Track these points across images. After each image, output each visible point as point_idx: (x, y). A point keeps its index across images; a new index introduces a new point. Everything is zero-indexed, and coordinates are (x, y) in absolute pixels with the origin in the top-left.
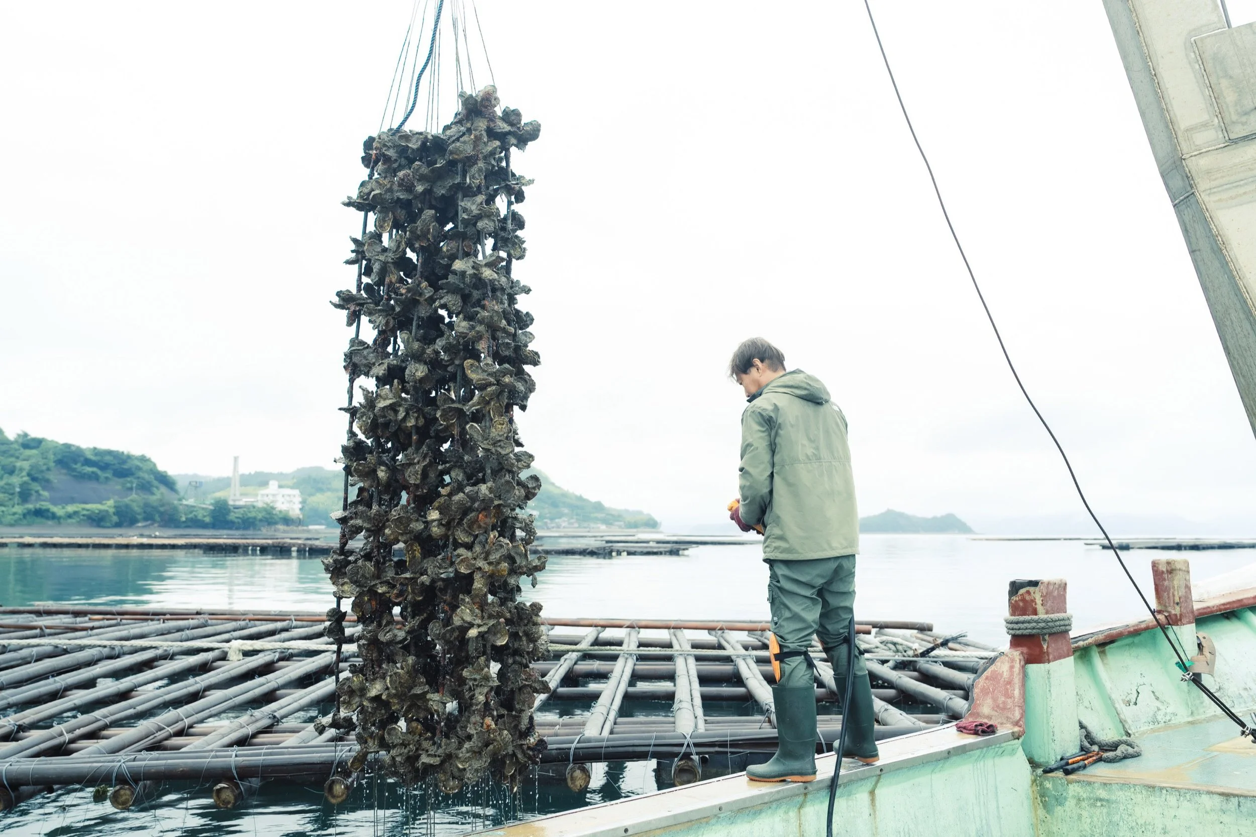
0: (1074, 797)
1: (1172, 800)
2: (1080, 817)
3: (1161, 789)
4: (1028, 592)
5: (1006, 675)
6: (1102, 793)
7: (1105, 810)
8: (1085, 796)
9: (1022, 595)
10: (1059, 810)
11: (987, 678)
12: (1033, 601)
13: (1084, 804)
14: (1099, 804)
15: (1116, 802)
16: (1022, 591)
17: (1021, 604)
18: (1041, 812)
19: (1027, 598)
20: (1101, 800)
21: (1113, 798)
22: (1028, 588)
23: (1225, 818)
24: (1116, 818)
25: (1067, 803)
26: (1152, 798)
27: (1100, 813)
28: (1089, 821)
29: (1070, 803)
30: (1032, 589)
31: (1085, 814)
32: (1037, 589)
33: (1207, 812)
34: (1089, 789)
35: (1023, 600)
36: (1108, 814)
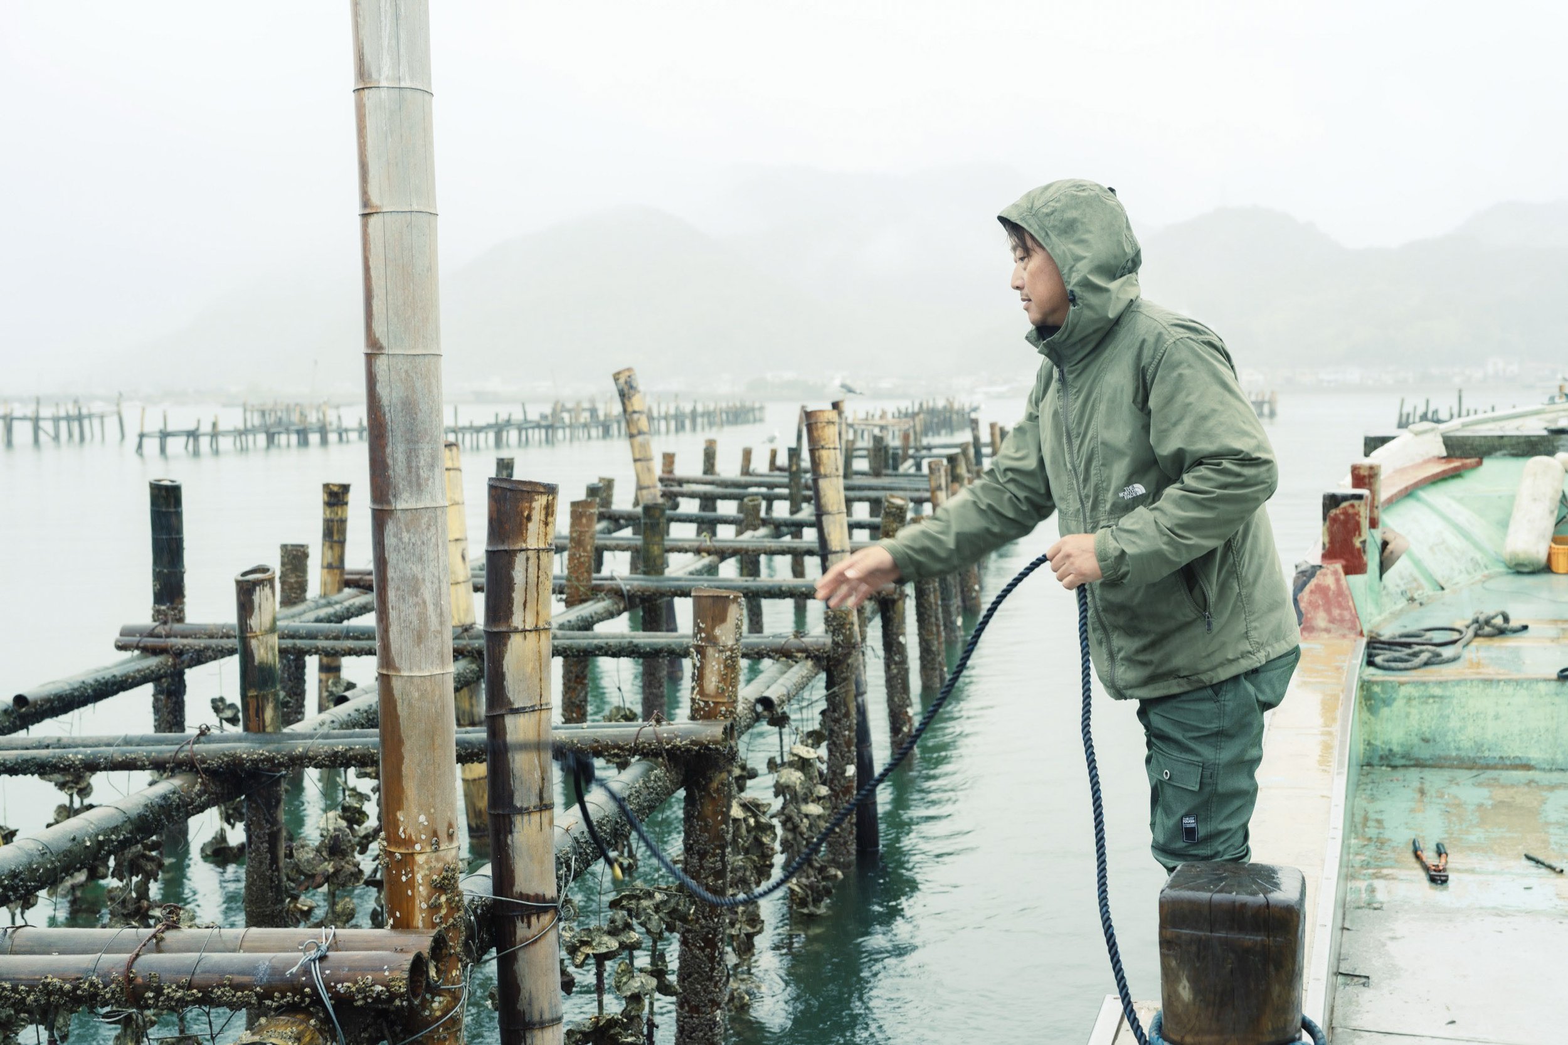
0: (1404, 697)
1: (1509, 690)
2: (1408, 715)
3: (1499, 681)
4: (1352, 506)
5: (1333, 586)
6: (1437, 691)
7: (1436, 706)
8: (1417, 695)
9: (1345, 508)
10: (1385, 712)
11: (1312, 592)
12: (1358, 514)
13: (1414, 703)
14: (1431, 701)
15: (1450, 697)
16: (1345, 504)
17: (1342, 517)
18: (1366, 715)
19: (1351, 511)
20: (1434, 697)
21: (1448, 693)
22: (1352, 502)
23: (1557, 700)
24: (1447, 712)
25: (1395, 704)
26: (1488, 690)
27: (1432, 709)
28: (1417, 717)
29: (1399, 704)
30: (1356, 502)
31: (1414, 711)
32: (1363, 502)
33: (1541, 697)
34: (1422, 688)
35: (1345, 513)
36: (1439, 709)
